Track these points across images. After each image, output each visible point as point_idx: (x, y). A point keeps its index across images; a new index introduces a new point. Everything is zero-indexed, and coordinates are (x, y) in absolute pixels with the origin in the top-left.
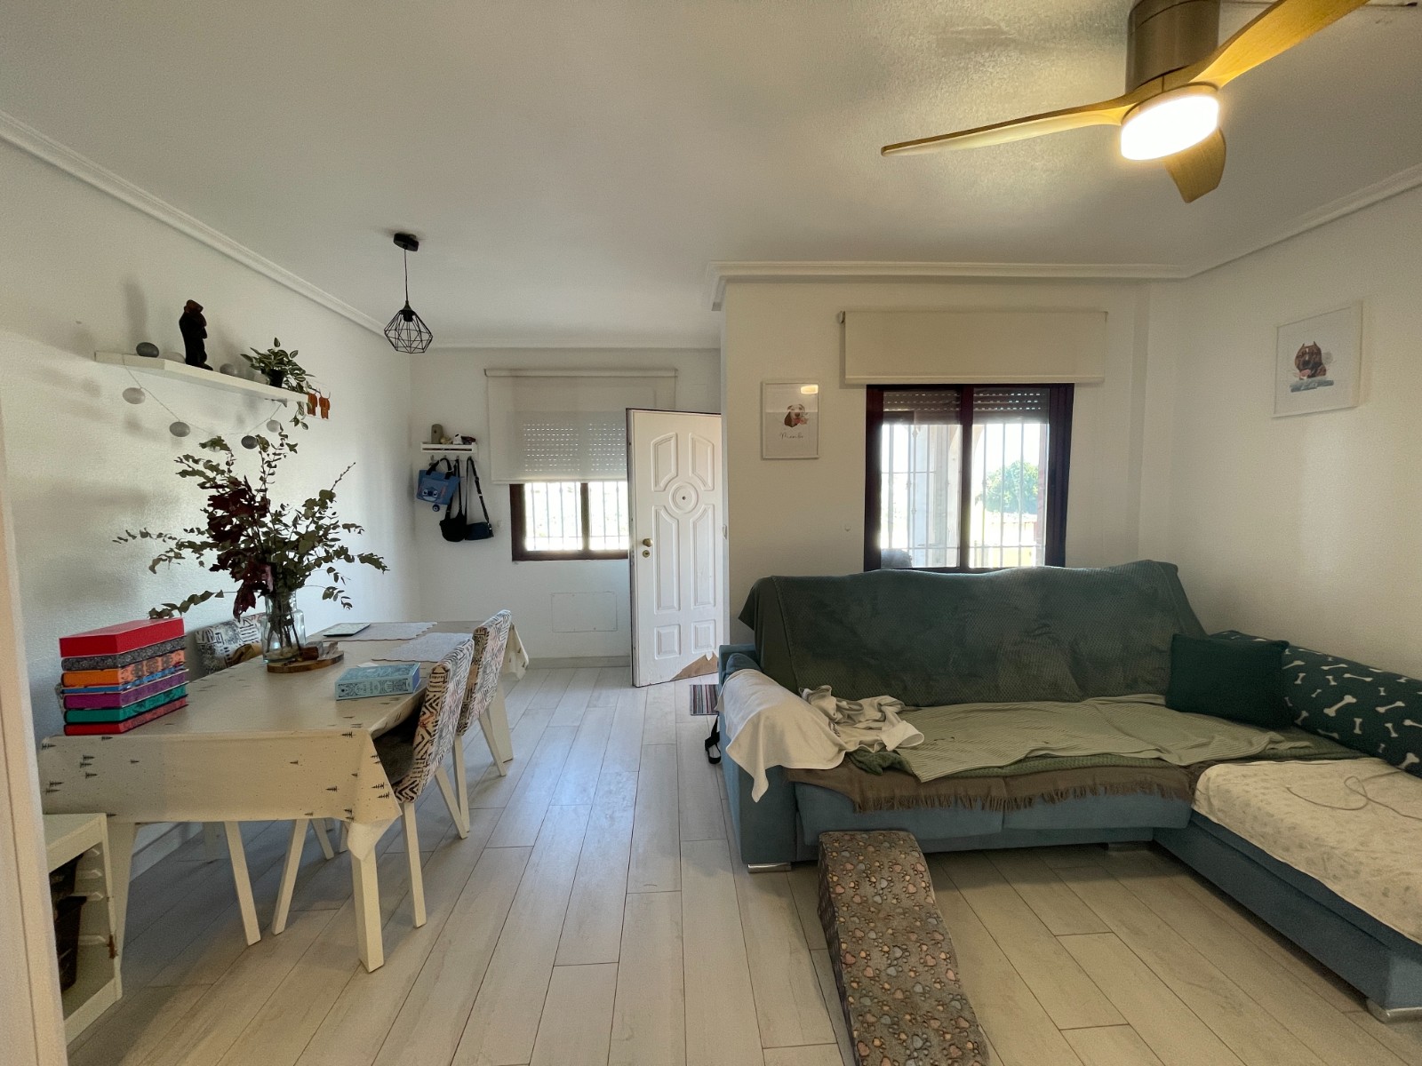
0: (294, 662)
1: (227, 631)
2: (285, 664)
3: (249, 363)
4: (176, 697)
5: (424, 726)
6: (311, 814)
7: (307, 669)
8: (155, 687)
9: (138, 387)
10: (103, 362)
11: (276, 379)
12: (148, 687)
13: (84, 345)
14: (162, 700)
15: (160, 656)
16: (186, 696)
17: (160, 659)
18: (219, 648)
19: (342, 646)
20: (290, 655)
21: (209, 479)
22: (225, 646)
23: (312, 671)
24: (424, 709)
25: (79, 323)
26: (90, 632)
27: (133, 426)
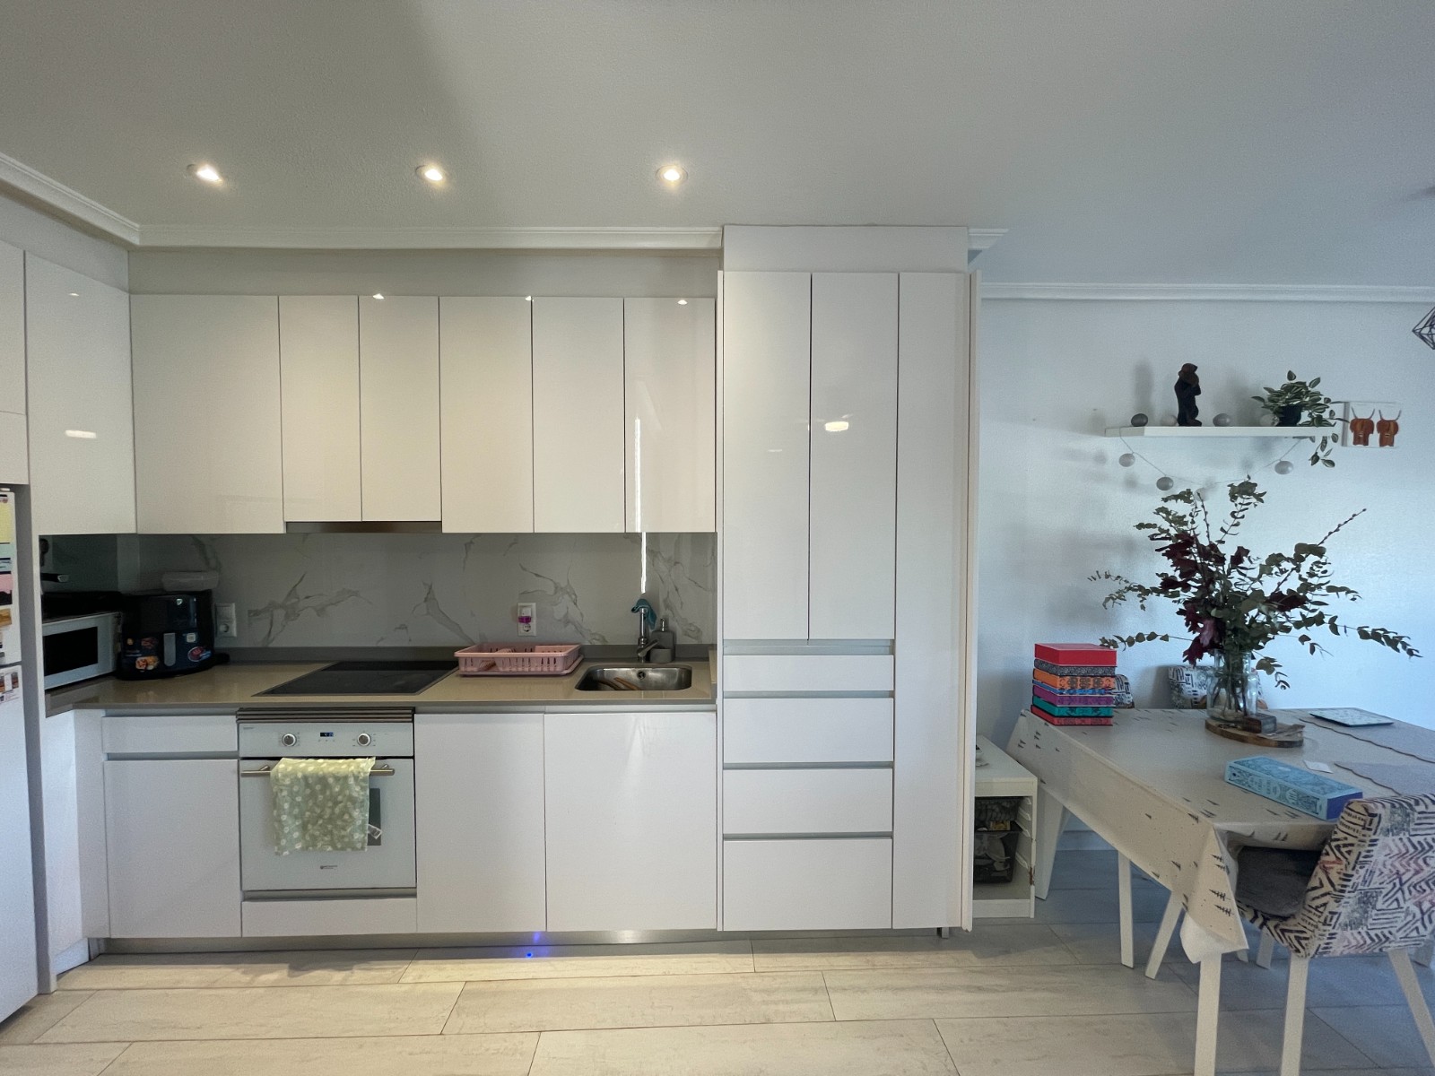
0: (1233, 727)
1: (1199, 675)
2: (1220, 726)
3: (1262, 404)
4: (1102, 715)
5: (1325, 871)
6: (1158, 876)
7: (1242, 740)
8: (1086, 700)
9: (1130, 452)
10: (1112, 436)
11: (1288, 416)
12: (1080, 698)
13: (1099, 426)
14: (1090, 713)
15: (1092, 676)
16: (1111, 717)
17: (1092, 679)
18: (1188, 689)
19: (1310, 732)
20: (1231, 718)
21: (1162, 531)
22: (1194, 689)
23: (1246, 745)
24: (1327, 847)
25: (1095, 410)
26: (1053, 645)
27: (1131, 484)
